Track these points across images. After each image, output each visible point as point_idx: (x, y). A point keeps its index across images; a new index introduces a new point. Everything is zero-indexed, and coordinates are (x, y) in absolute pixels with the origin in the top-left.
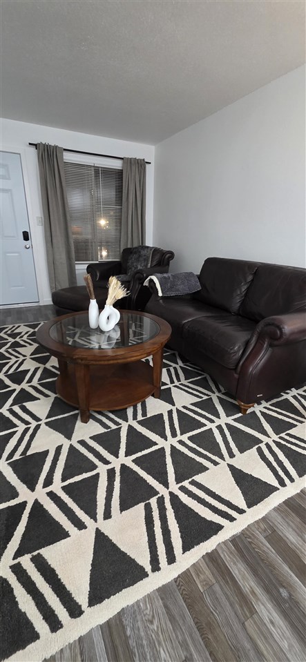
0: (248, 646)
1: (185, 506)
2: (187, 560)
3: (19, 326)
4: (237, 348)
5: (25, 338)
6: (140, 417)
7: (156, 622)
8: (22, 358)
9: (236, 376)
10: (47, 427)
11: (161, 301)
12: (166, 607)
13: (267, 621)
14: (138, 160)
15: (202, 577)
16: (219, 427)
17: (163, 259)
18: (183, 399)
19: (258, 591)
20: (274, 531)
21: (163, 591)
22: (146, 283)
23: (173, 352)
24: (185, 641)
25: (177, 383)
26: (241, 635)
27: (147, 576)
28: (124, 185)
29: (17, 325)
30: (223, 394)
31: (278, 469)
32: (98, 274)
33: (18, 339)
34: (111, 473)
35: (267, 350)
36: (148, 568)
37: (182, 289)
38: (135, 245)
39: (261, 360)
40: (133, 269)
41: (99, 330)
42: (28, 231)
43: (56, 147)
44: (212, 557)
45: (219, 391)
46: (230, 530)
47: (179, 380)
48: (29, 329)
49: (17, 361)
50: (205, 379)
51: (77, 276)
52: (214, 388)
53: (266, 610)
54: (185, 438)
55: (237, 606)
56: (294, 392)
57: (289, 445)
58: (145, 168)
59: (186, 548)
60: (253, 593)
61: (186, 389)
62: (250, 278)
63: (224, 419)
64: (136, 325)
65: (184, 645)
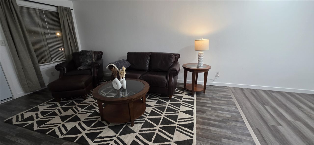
0: (214, 134)
1: (183, 124)
2: (195, 131)
5: (41, 117)
6: (148, 115)
7: (202, 144)
8: (60, 125)
9: (167, 88)
10: (121, 136)
12: (200, 141)
13: (212, 129)
14: (66, 8)
15: (199, 132)
16: (169, 105)
18: (152, 104)
19: (207, 127)
20: (200, 117)
21: (197, 139)
24: (207, 142)
26: (212, 134)
27: (193, 139)
30: (162, 97)
31: (189, 106)
33: (36, 120)
34: (159, 131)
36: (191, 138)
44: (197, 128)
45: (159, 97)
46: (195, 122)
49: (59, 128)
50: (150, 96)
53: (211, 128)
54: (165, 112)
55: (208, 131)
57: (186, 101)
58: (71, 12)
59: (192, 130)
60: (207, 128)
62: (149, 58)
63: (168, 103)
65: (208, 142)
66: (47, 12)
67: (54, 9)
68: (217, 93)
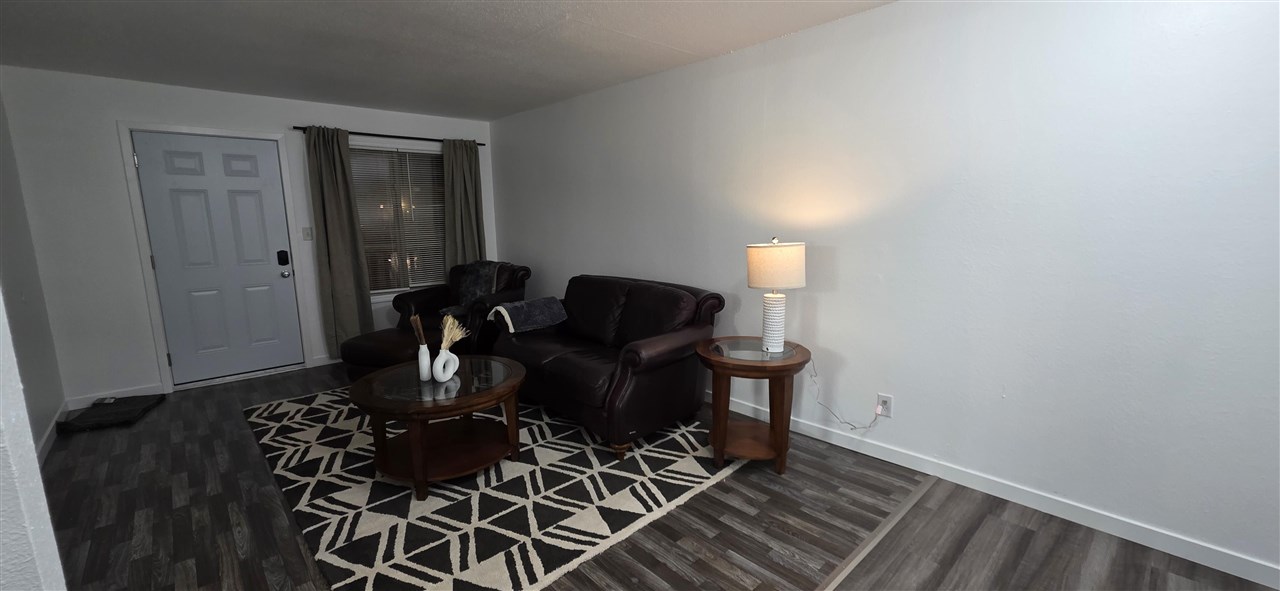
1: (550, 547)
2: (550, 578)
3: (280, 404)
4: (602, 382)
5: (298, 418)
6: (494, 483)
8: (303, 447)
9: (605, 415)
10: (371, 513)
11: (514, 339)
14: (465, 142)
16: (592, 478)
17: (514, 280)
18: (548, 457)
20: (635, 546)
22: (491, 317)
23: (535, 407)
25: (541, 442)
28: (446, 175)
29: (275, 403)
30: (600, 445)
31: (648, 500)
32: (413, 309)
33: (285, 422)
34: (464, 539)
35: (631, 379)
37: (542, 320)
38: (470, 260)
39: (627, 391)
40: (470, 296)
41: (434, 382)
42: (288, 250)
43: (338, 130)
45: (595, 442)
46: (592, 553)
47: (543, 437)
48: (301, 406)
49: (296, 451)
50: (578, 432)
51: (374, 313)
52: (589, 440)
54: (550, 493)
56: (683, 429)
57: (664, 479)
58: (477, 152)
59: (549, 571)
60: (608, 585)
61: (554, 446)
62: (623, 300)
63: (598, 468)
64: (479, 379)
66: (417, 157)
67: (435, 148)
68: (834, 489)
